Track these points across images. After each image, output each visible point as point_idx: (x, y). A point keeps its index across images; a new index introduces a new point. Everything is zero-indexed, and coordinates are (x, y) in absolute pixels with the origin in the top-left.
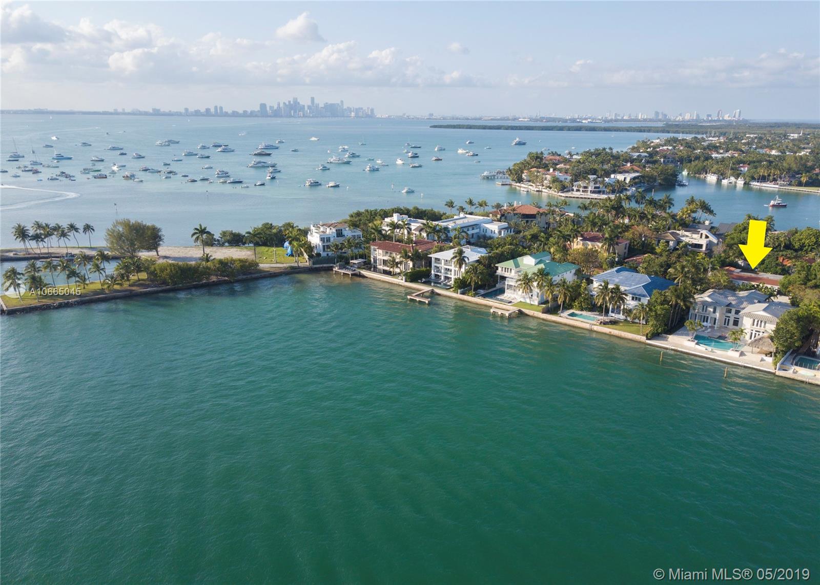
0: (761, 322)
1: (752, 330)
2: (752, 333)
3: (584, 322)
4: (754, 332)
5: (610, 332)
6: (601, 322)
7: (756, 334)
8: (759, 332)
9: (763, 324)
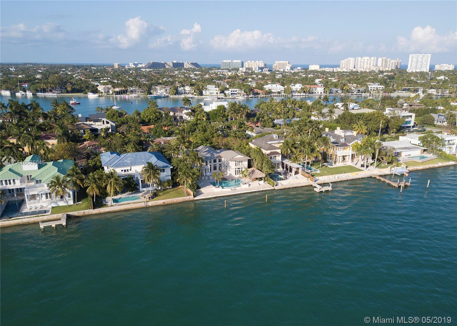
0: (240, 161)
1: (236, 169)
2: (236, 171)
3: (136, 203)
4: (237, 170)
5: (164, 203)
6: (149, 198)
7: (238, 170)
8: (240, 168)
9: (241, 163)
